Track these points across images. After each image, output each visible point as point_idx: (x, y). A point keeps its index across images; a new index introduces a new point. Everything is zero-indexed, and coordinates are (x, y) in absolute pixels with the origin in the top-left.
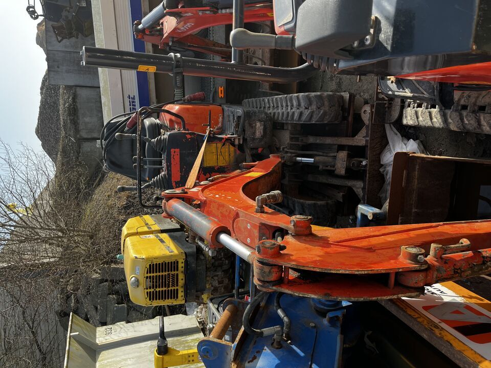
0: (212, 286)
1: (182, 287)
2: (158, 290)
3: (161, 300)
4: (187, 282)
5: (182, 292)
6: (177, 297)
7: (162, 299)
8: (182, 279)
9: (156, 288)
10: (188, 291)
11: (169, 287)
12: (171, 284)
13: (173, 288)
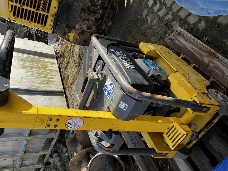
0: (81, 28)
1: (53, 16)
2: (25, 7)
3: (26, 20)
4: (59, 13)
5: (52, 21)
6: (45, 25)
7: (28, 20)
8: (55, 8)
9: (24, 4)
10: (58, 23)
11: (38, 9)
12: (41, 7)
13: (42, 13)
